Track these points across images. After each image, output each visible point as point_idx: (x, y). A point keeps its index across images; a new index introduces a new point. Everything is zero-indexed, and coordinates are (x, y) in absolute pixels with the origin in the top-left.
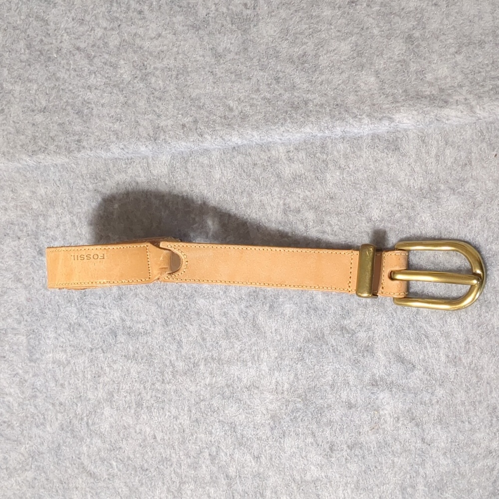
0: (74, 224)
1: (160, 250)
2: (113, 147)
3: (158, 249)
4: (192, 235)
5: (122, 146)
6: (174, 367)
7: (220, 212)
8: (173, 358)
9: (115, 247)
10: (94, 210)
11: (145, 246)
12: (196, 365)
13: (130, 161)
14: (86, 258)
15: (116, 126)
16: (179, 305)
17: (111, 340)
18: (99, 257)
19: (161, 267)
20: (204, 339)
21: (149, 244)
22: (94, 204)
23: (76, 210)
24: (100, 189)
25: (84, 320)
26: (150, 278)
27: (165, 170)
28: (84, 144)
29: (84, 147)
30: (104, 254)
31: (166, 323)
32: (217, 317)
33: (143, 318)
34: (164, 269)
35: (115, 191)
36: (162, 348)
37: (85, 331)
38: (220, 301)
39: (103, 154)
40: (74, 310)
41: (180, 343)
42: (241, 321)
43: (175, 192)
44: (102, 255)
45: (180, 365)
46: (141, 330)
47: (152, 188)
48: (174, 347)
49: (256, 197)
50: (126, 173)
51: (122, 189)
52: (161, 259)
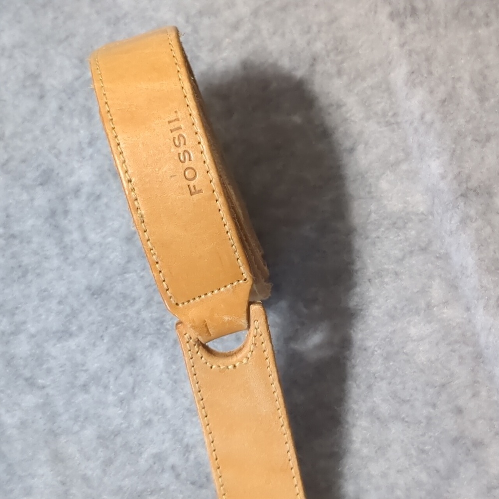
0: (235, 27)
1: (245, 309)
2: (420, 94)
3: (246, 305)
4: (283, 304)
5: (428, 117)
6: (15, 333)
7: (345, 358)
8: (32, 328)
9: (224, 213)
10: (274, 65)
11: (245, 276)
12: (31, 383)
13: (391, 121)
14: (181, 150)
15: (467, 94)
16: (138, 313)
17: (31, 175)
18: (192, 183)
19: (208, 322)
20: (85, 387)
21: (250, 282)
22: (286, 63)
23: (266, 26)
24: (319, 68)
25: (54, 105)
26: (177, 304)
27: (394, 205)
28: (411, 27)
29: (402, 26)
30: (200, 191)
31: (96, 292)
32: (136, 405)
33: (93, 236)
34: (205, 330)
35: (323, 101)
36: (45, 296)
37: (34, 112)
38: (168, 402)
39: (399, 74)
40: (69, 76)
41: (65, 334)
42: (143, 462)
43: (358, 243)
44: (197, 189)
45: (22, 347)
46: (67, 239)
47: (353, 188)
48: (54, 322)
49: (395, 430)
50: (368, 118)
51: (333, 119)
52: (226, 318)
